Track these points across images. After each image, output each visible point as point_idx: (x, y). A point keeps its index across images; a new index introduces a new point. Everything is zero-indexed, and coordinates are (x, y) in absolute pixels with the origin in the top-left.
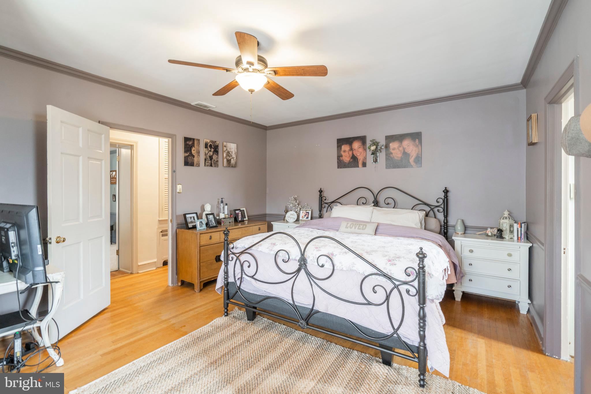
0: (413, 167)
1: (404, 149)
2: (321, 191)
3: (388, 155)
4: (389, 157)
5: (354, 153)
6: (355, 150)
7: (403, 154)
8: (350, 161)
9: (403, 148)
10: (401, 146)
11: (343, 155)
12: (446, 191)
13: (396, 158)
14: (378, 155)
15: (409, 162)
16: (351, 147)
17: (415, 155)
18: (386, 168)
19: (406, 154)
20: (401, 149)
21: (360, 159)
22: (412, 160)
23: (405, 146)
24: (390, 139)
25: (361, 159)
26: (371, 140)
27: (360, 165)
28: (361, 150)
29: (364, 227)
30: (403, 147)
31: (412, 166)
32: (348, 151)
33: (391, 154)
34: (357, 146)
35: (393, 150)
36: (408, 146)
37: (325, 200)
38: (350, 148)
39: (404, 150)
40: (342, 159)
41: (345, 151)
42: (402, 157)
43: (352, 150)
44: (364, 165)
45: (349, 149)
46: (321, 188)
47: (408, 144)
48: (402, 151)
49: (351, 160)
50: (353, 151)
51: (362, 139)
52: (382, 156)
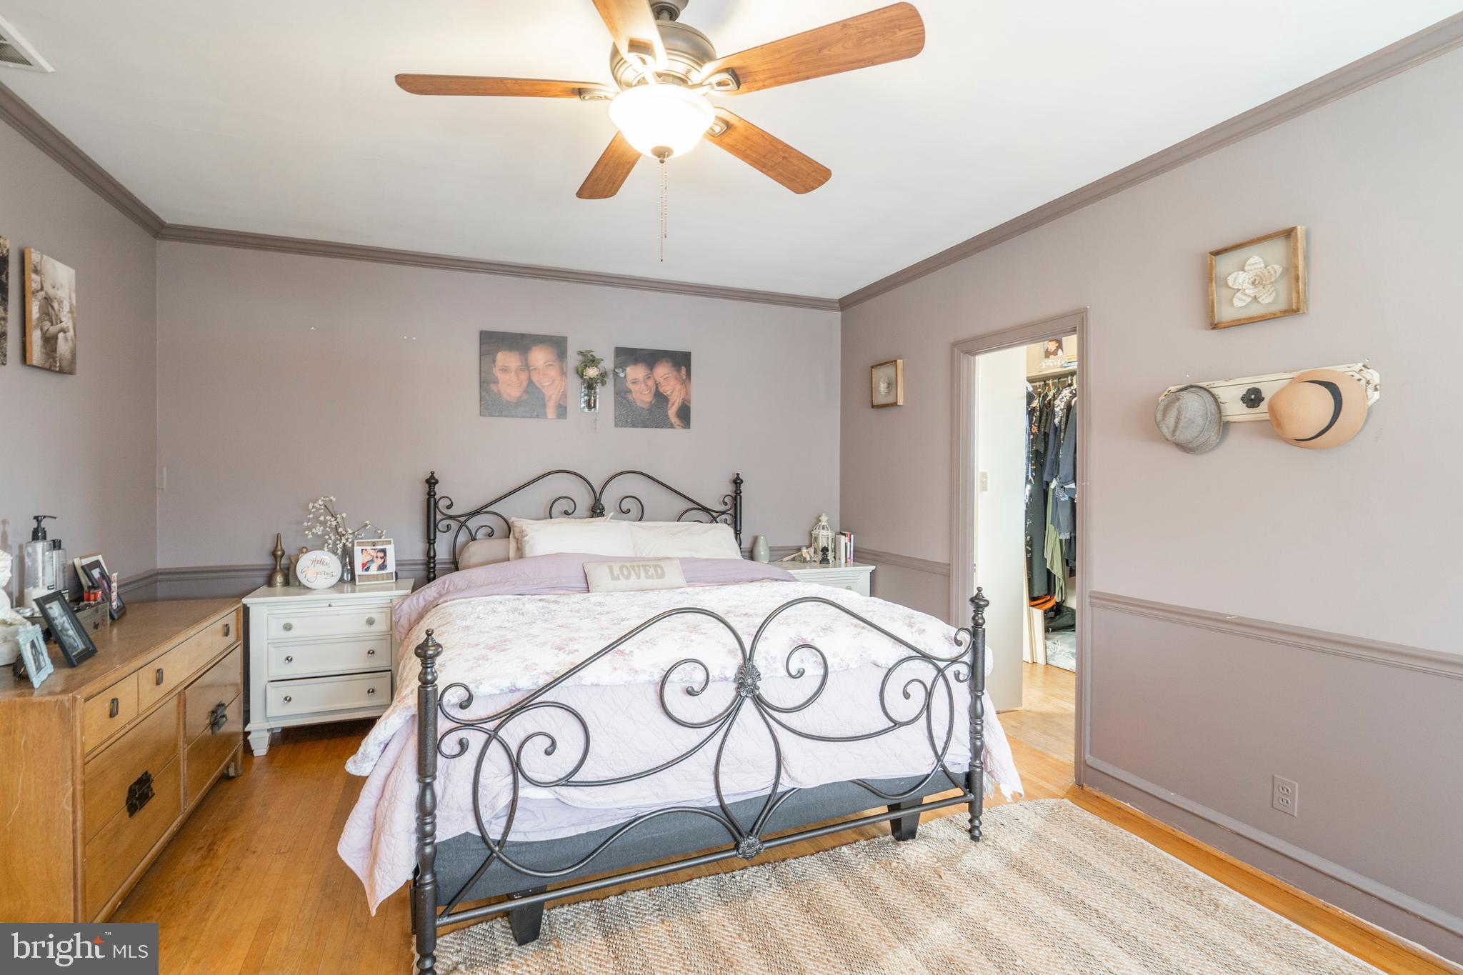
0: (674, 428)
1: (657, 385)
2: (431, 482)
3: (622, 394)
4: (625, 398)
5: (535, 379)
6: (535, 369)
7: (655, 395)
8: (520, 397)
9: (656, 381)
10: (649, 377)
11: (499, 378)
12: (737, 482)
13: (639, 404)
14: (598, 390)
15: (667, 416)
16: (526, 360)
17: (678, 401)
18: (616, 425)
19: (660, 398)
20: (651, 383)
21: (550, 397)
22: (672, 412)
23: (660, 380)
24: (627, 356)
25: (554, 397)
26: (582, 352)
27: (551, 413)
28: (553, 372)
29: (660, 572)
30: (654, 379)
31: (672, 424)
32: (516, 371)
33: (628, 392)
34: (542, 362)
35: (633, 383)
36: (665, 379)
37: (449, 507)
38: (522, 362)
39: (657, 387)
40: (496, 390)
41: (505, 370)
42: (653, 402)
43: (529, 371)
44: (562, 411)
45: (519, 364)
46: (432, 473)
47: (666, 376)
48: (653, 389)
49: (525, 397)
50: (532, 373)
51: (558, 345)
52: (605, 395)
